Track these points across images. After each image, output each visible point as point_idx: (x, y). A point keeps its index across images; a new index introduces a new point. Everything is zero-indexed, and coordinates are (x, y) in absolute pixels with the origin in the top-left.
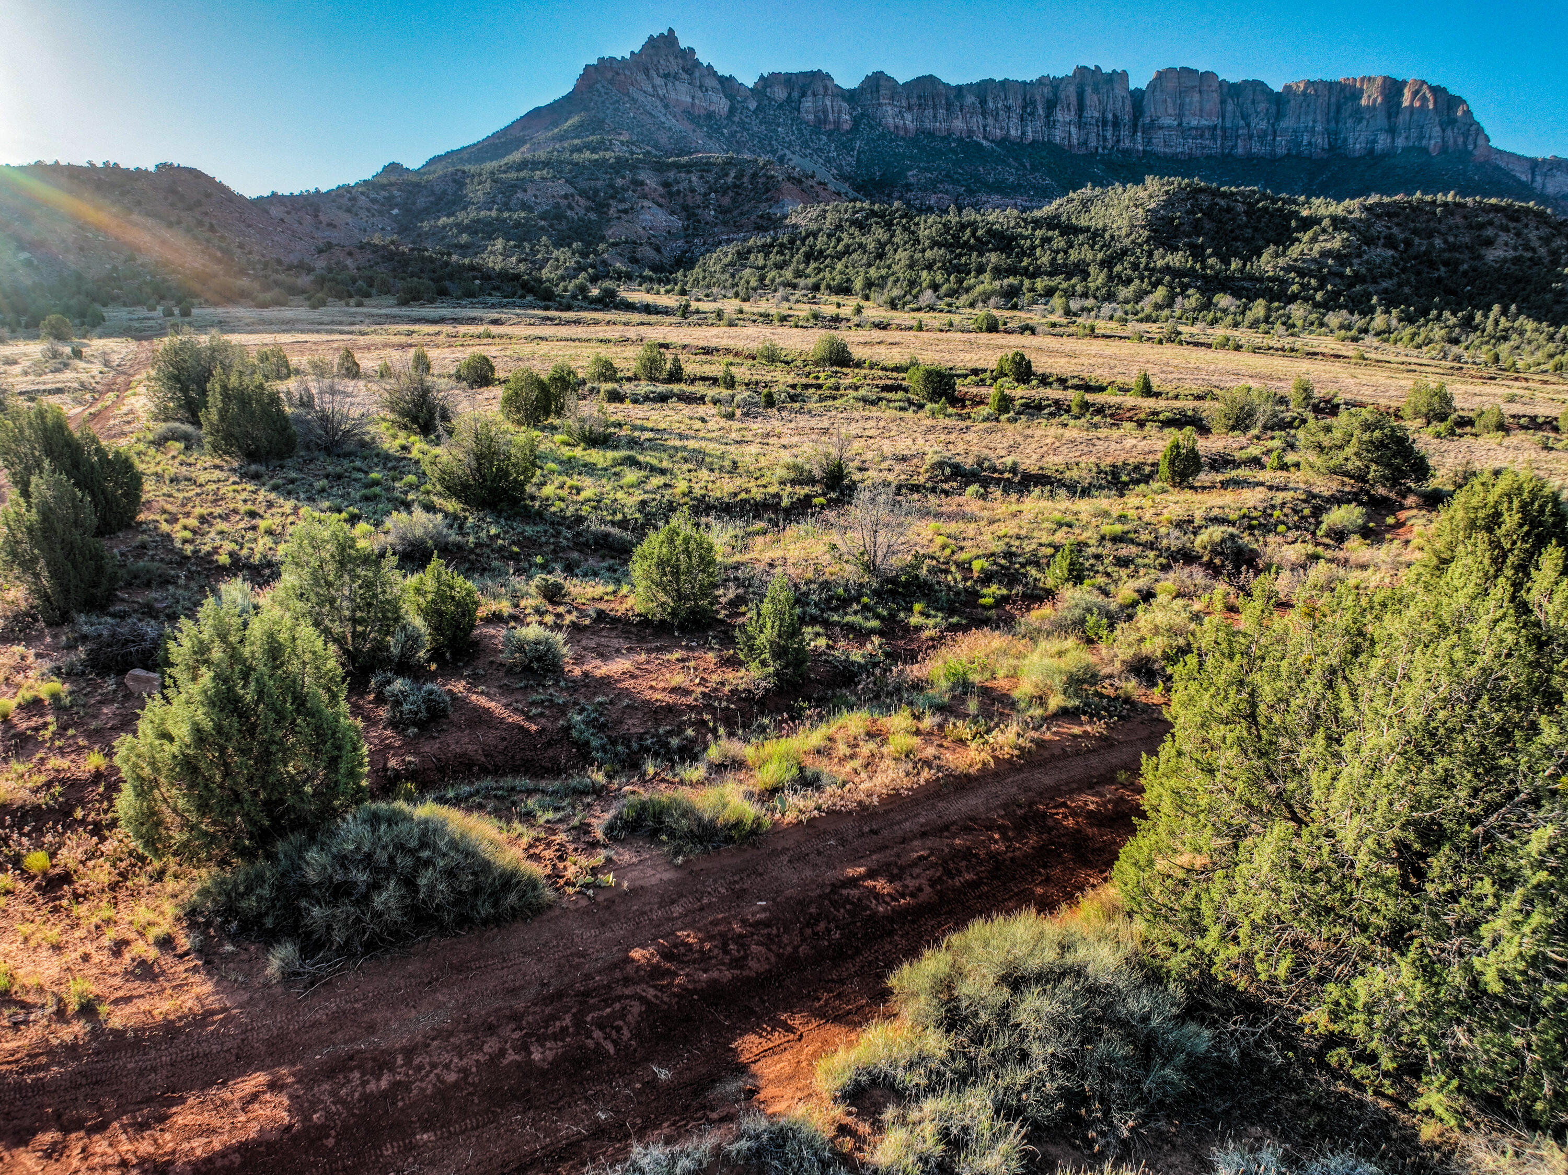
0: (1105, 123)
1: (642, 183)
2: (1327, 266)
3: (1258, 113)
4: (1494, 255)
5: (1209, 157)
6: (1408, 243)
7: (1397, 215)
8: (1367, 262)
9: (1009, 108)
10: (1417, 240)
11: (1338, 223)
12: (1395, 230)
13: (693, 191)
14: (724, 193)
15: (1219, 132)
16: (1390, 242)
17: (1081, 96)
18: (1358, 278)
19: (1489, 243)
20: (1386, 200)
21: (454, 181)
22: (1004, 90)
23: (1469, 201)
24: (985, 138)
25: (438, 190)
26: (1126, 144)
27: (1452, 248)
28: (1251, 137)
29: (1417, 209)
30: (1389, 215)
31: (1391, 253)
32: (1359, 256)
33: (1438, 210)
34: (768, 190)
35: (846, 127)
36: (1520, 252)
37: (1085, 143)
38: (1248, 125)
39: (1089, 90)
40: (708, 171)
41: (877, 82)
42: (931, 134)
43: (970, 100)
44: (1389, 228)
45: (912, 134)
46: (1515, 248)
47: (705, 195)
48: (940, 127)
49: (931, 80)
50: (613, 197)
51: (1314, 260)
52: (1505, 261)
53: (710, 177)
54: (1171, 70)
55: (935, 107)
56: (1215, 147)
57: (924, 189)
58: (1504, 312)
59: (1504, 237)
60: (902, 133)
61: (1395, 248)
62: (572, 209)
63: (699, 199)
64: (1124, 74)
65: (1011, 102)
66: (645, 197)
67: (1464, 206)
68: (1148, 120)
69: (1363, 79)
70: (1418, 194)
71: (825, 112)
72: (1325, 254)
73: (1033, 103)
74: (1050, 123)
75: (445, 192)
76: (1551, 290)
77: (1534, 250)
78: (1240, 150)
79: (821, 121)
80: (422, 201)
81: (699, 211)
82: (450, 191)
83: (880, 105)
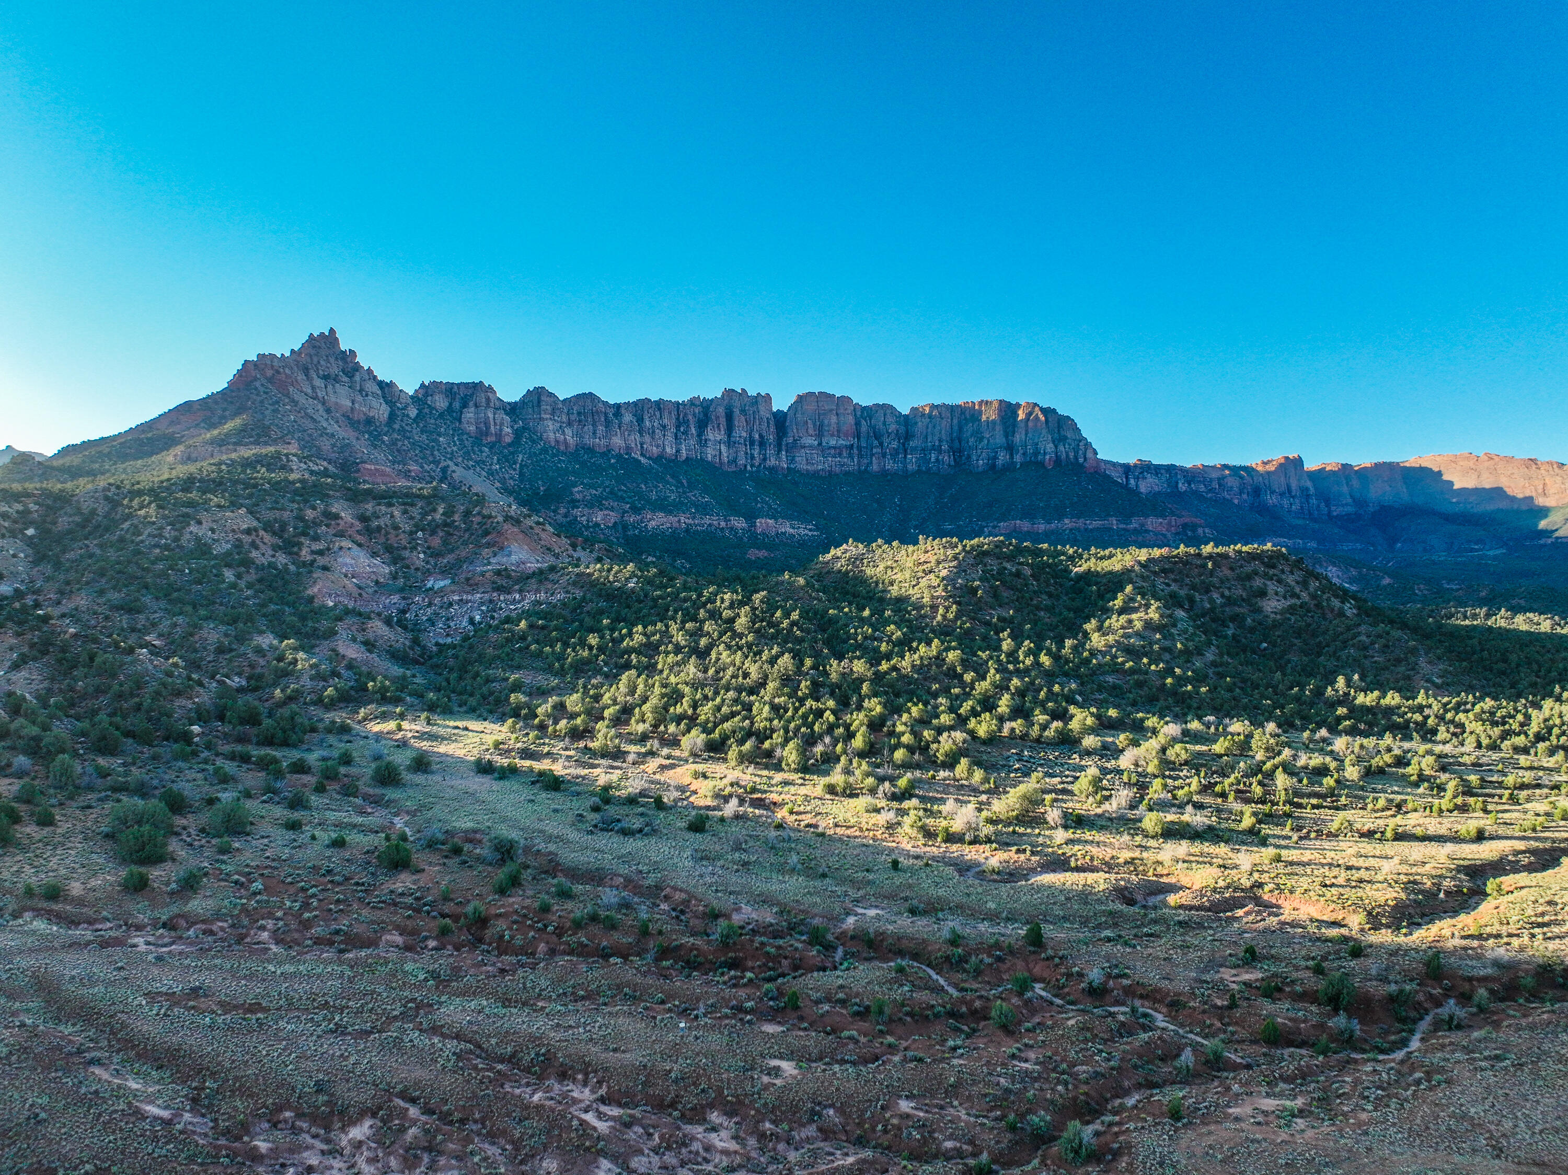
0: (752, 443)
1: (337, 517)
3: (889, 434)
4: (1272, 605)
5: (847, 473)
6: (1191, 600)
7: (1172, 571)
9: (664, 427)
10: (1198, 596)
12: (1174, 587)
13: (396, 528)
14: (433, 533)
15: (855, 451)
17: (729, 417)
19: (1263, 594)
20: (1154, 554)
21: (107, 498)
22: (659, 409)
23: (1228, 550)
24: (642, 455)
25: (86, 507)
26: (772, 462)
27: (1230, 601)
28: (884, 455)
29: (1185, 561)
30: (1163, 571)
33: (1208, 563)
34: (486, 533)
35: (508, 440)
36: (1290, 600)
37: (734, 461)
38: (881, 444)
39: (737, 412)
40: (412, 505)
41: (537, 396)
42: (590, 450)
43: (628, 417)
44: (1168, 585)
45: (572, 448)
46: (1285, 597)
47: (411, 533)
48: (599, 443)
49: (590, 397)
50: (304, 534)
52: (1283, 611)
53: (415, 512)
54: (811, 394)
55: (594, 425)
56: (852, 465)
57: (590, 505)
59: (1271, 586)
60: (562, 448)
62: (257, 548)
63: (404, 540)
64: (768, 398)
65: (665, 421)
66: (341, 534)
67: (1227, 556)
68: (791, 440)
69: (981, 403)
70: (1182, 546)
71: (487, 424)
72: (1149, 626)
73: (687, 422)
74: (703, 442)
75: (93, 512)
78: (875, 467)
79: (482, 433)
80: (63, 522)
81: (406, 554)
82: (100, 511)
83: (541, 419)
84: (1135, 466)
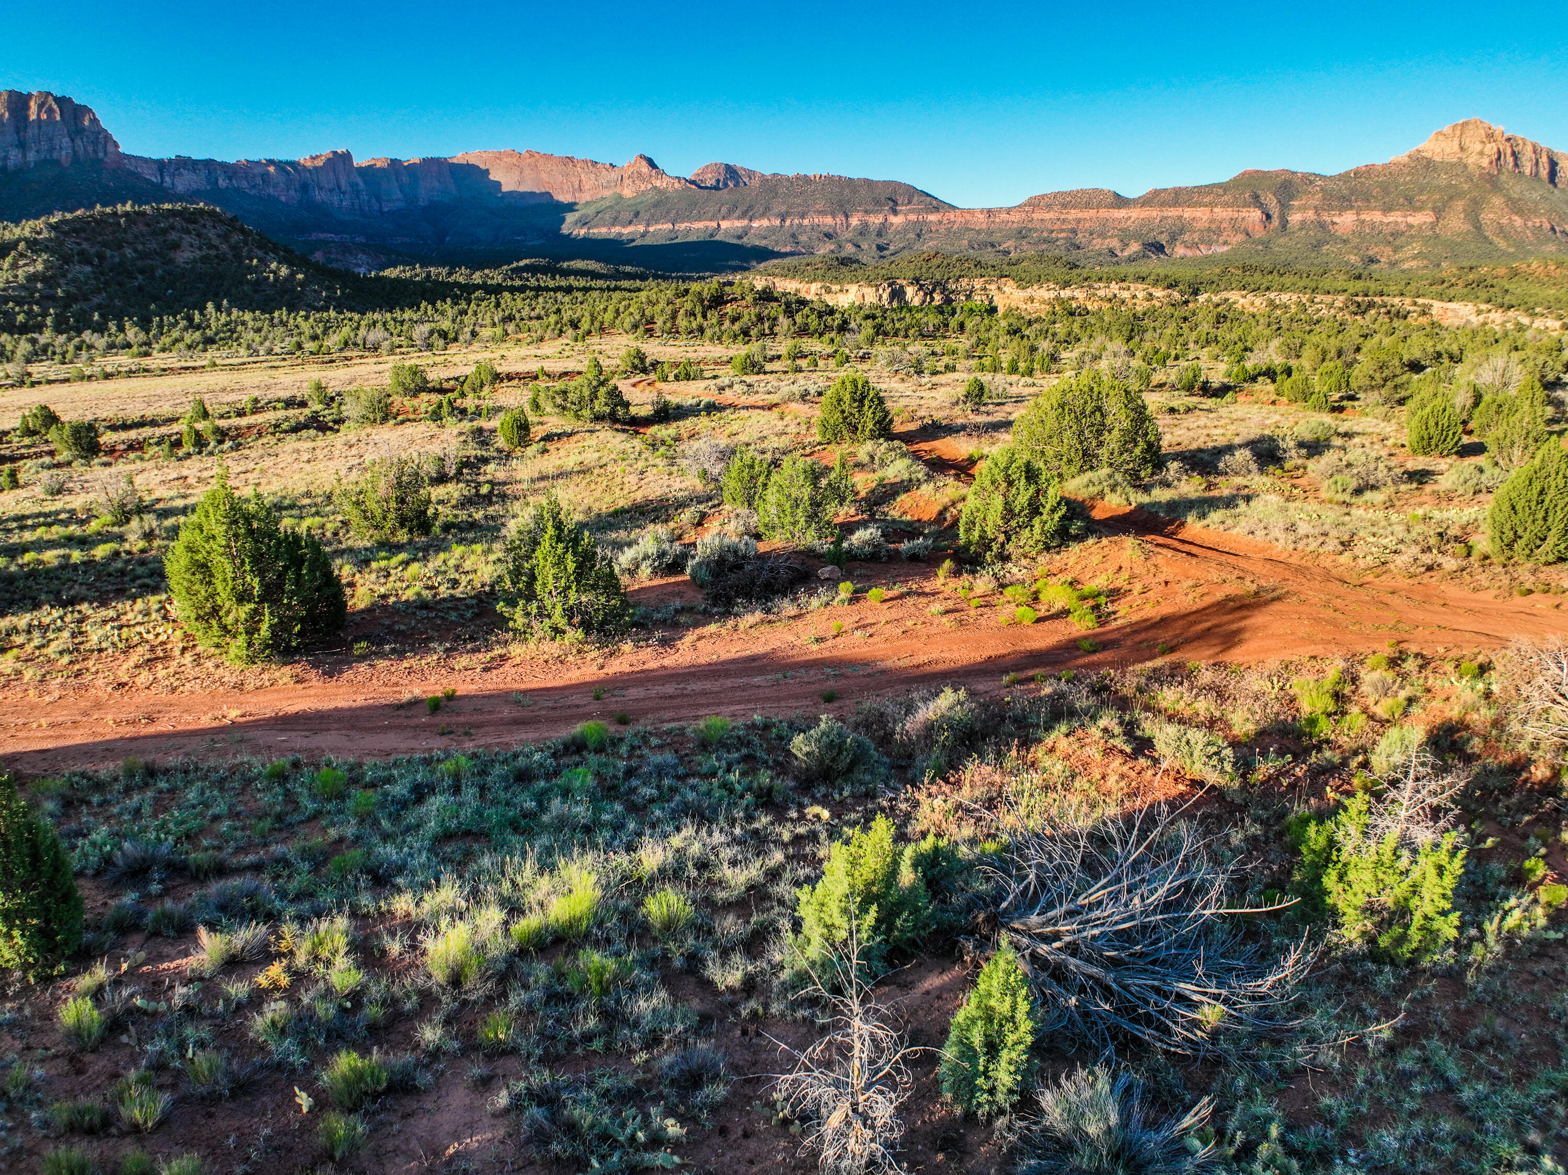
2: (37, 291)
4: (184, 256)
6: (101, 257)
7: (84, 230)
8: (74, 280)
10: (108, 253)
11: (34, 245)
12: (85, 245)
16: (85, 258)
18: (70, 299)
19: (176, 246)
20: (68, 216)
23: (147, 208)
27: (142, 255)
29: (101, 221)
30: (75, 231)
31: (88, 269)
32: (64, 276)
33: (122, 220)
36: (205, 251)
44: (79, 244)
46: (200, 249)
51: (22, 287)
52: (195, 261)
58: (218, 308)
59: (187, 239)
61: (90, 263)
67: (143, 214)
70: (98, 206)
72: (32, 278)
76: (248, 282)
77: (217, 248)
84: (170, 160)
